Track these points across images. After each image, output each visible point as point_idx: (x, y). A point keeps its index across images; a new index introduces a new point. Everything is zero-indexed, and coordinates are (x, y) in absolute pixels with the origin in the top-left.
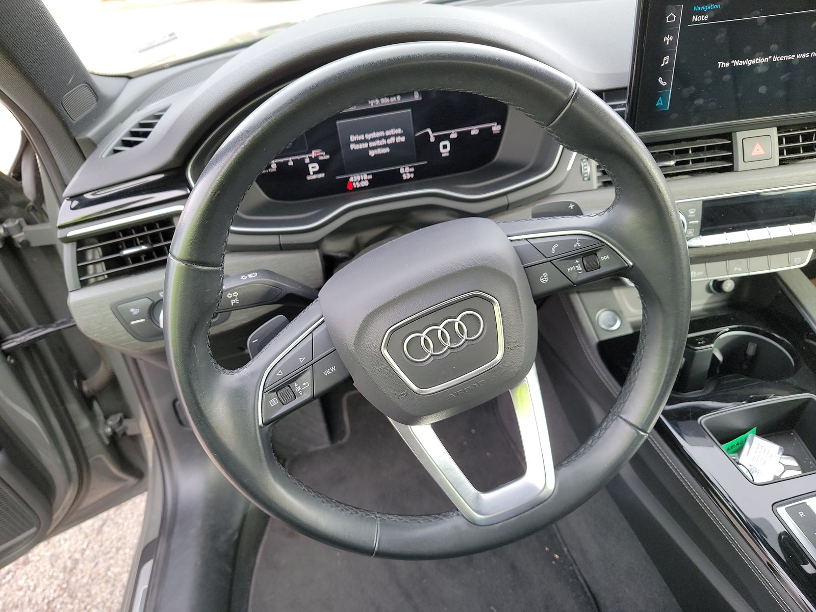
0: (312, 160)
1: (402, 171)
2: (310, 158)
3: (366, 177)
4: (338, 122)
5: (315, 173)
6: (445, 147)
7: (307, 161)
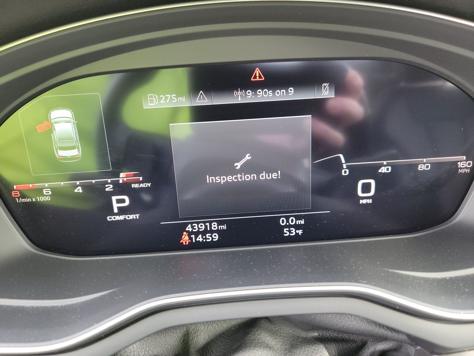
0: (121, 189)
1: (283, 222)
2: (116, 184)
3: (215, 226)
4: (170, 124)
5: (122, 211)
6: (366, 188)
7: (109, 188)
